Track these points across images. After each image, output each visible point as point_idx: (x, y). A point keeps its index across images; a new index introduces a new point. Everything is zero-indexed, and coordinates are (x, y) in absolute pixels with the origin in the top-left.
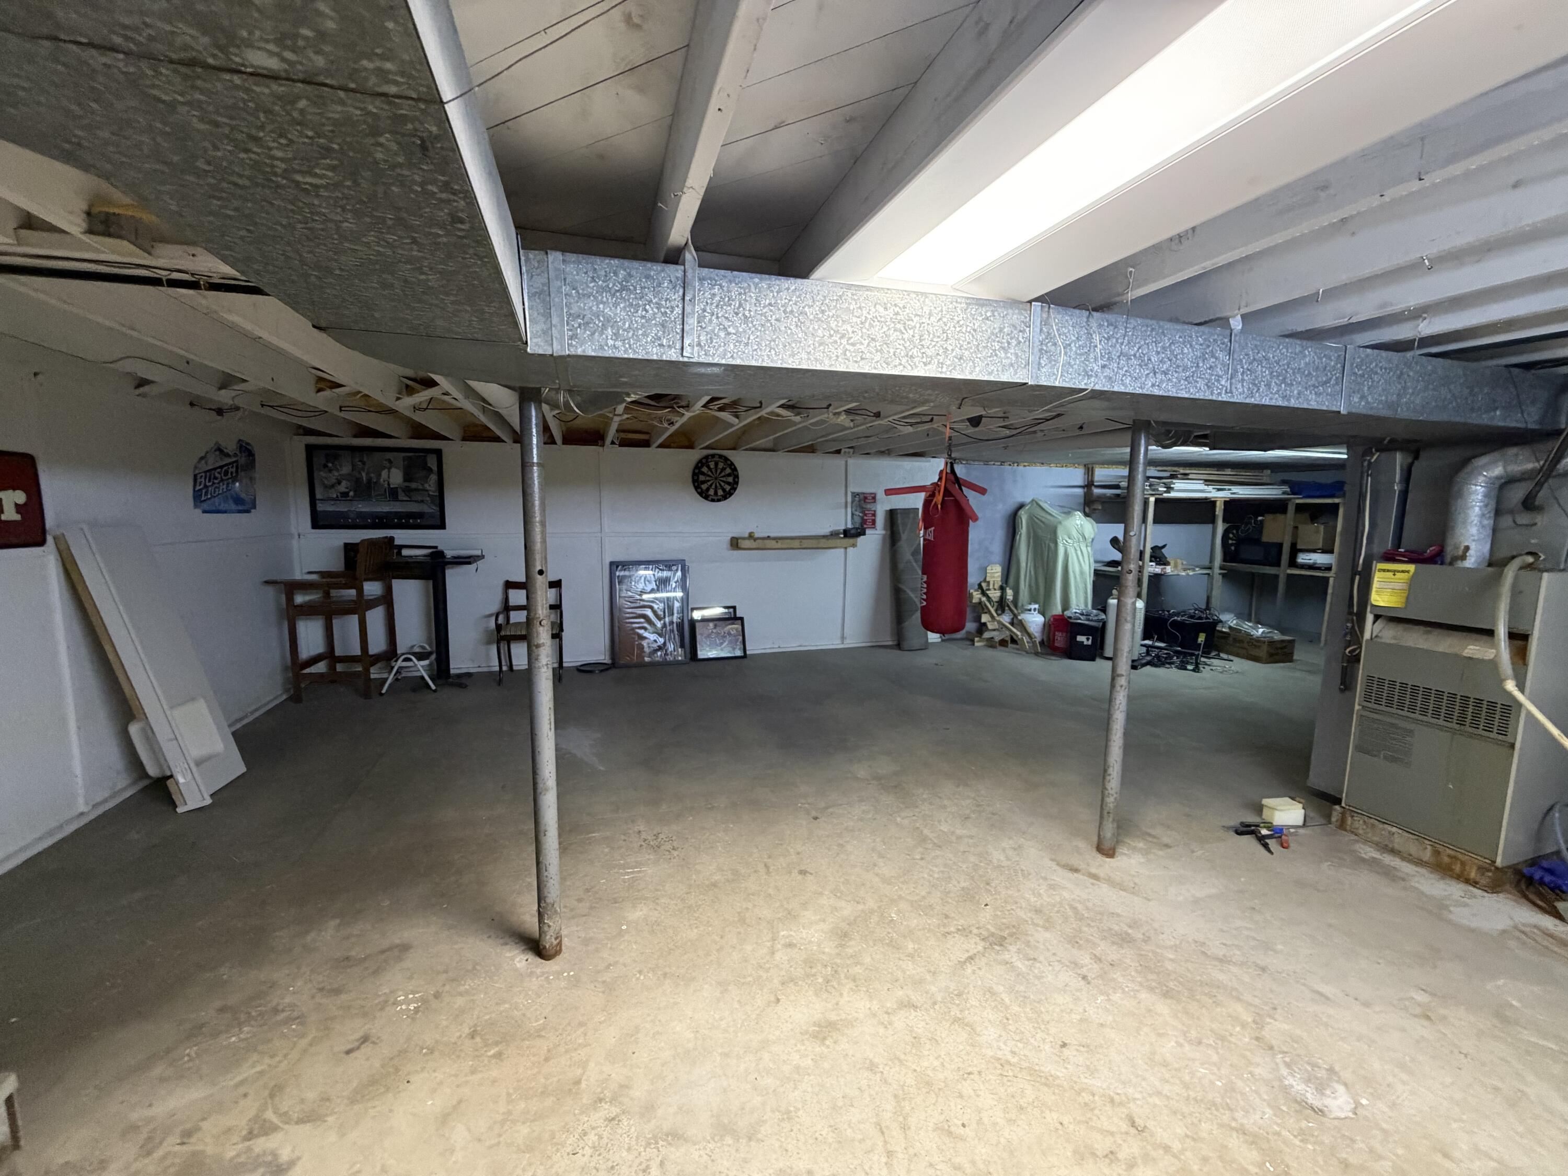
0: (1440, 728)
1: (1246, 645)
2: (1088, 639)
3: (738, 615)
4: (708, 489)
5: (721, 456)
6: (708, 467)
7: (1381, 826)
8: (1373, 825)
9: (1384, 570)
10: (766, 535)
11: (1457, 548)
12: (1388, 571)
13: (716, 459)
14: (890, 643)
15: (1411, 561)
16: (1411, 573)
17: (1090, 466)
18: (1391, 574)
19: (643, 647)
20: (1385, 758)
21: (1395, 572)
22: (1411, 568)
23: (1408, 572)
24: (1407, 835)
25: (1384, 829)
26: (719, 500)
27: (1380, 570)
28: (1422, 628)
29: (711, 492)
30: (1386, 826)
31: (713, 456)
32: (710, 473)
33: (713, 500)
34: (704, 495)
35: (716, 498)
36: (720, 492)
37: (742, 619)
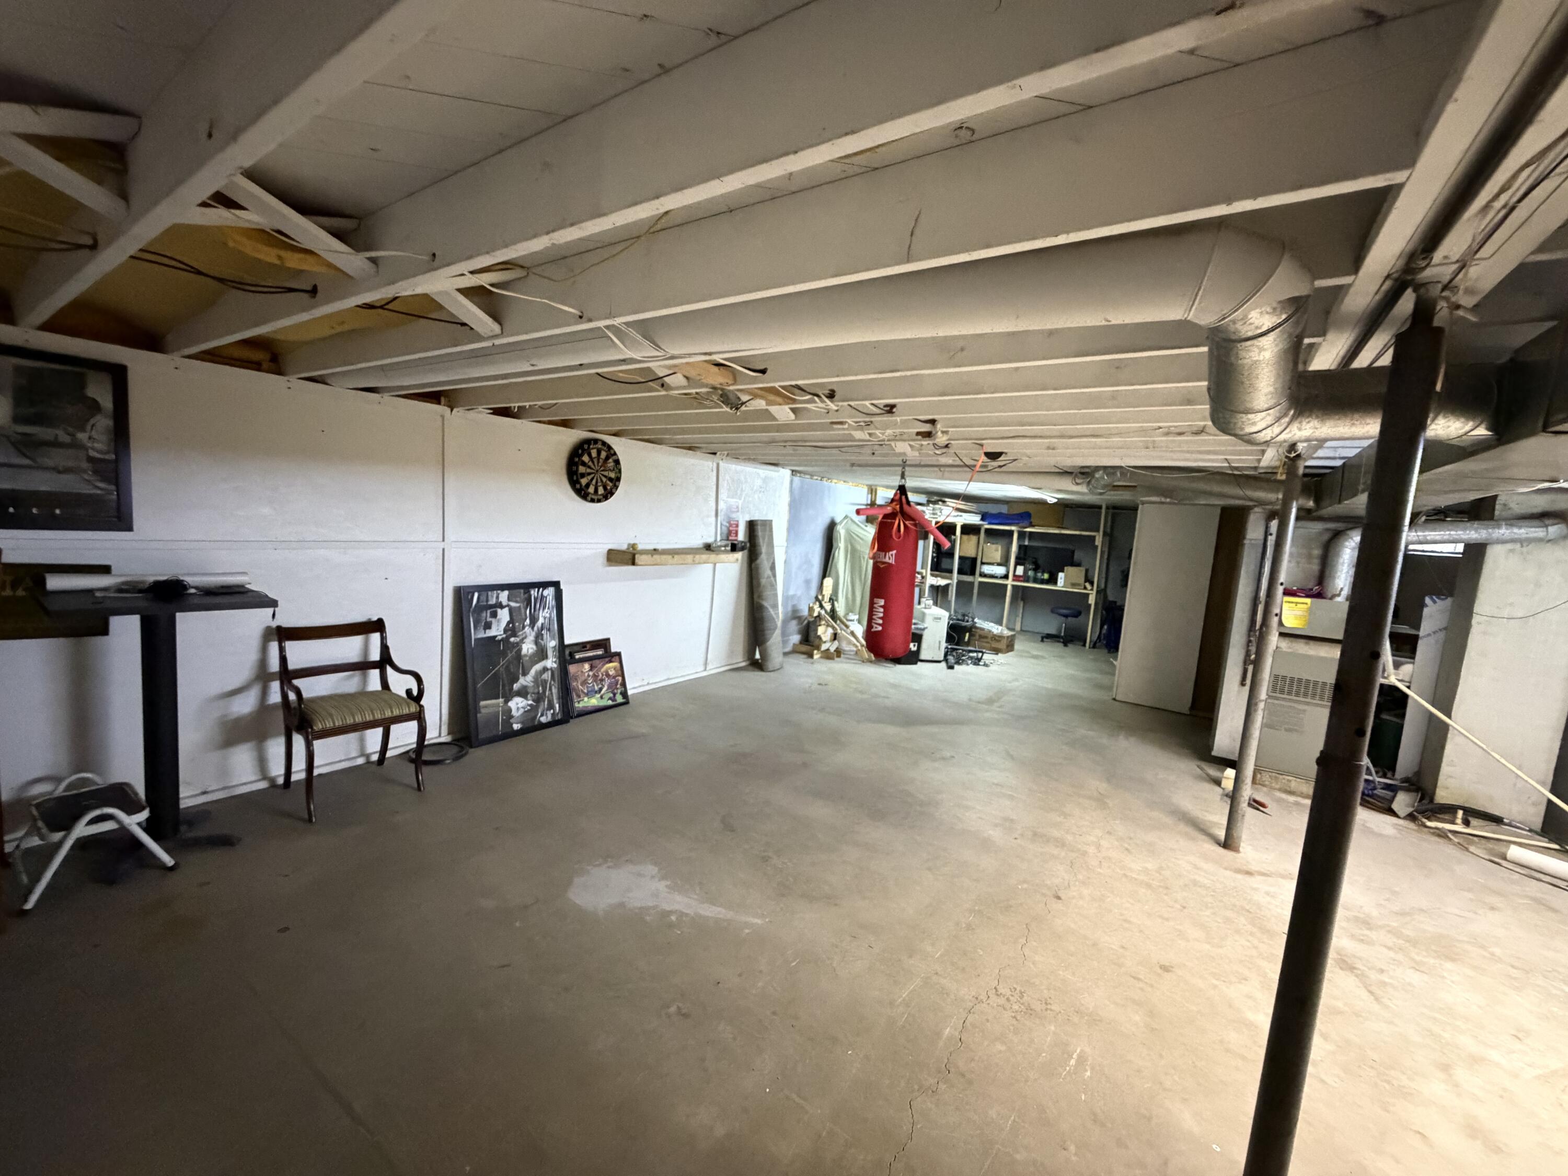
0: (1317, 705)
1: (989, 640)
2: (914, 645)
3: (613, 649)
4: (588, 485)
5: (604, 443)
6: (590, 455)
7: (1281, 777)
8: (1276, 777)
9: (1289, 602)
10: (651, 547)
11: (1336, 589)
12: (1292, 603)
13: (599, 446)
14: (744, 664)
15: (1307, 596)
16: (1309, 605)
17: (873, 487)
18: (1294, 605)
19: (510, 710)
20: (1286, 730)
21: (1297, 603)
22: (1308, 600)
23: (1306, 604)
24: (1299, 780)
25: (1284, 779)
26: (599, 501)
27: (1286, 602)
28: (1303, 641)
29: (591, 490)
30: (1284, 776)
31: (596, 441)
32: (590, 464)
33: (592, 501)
34: (582, 493)
35: (595, 497)
36: (601, 491)
37: (618, 655)
